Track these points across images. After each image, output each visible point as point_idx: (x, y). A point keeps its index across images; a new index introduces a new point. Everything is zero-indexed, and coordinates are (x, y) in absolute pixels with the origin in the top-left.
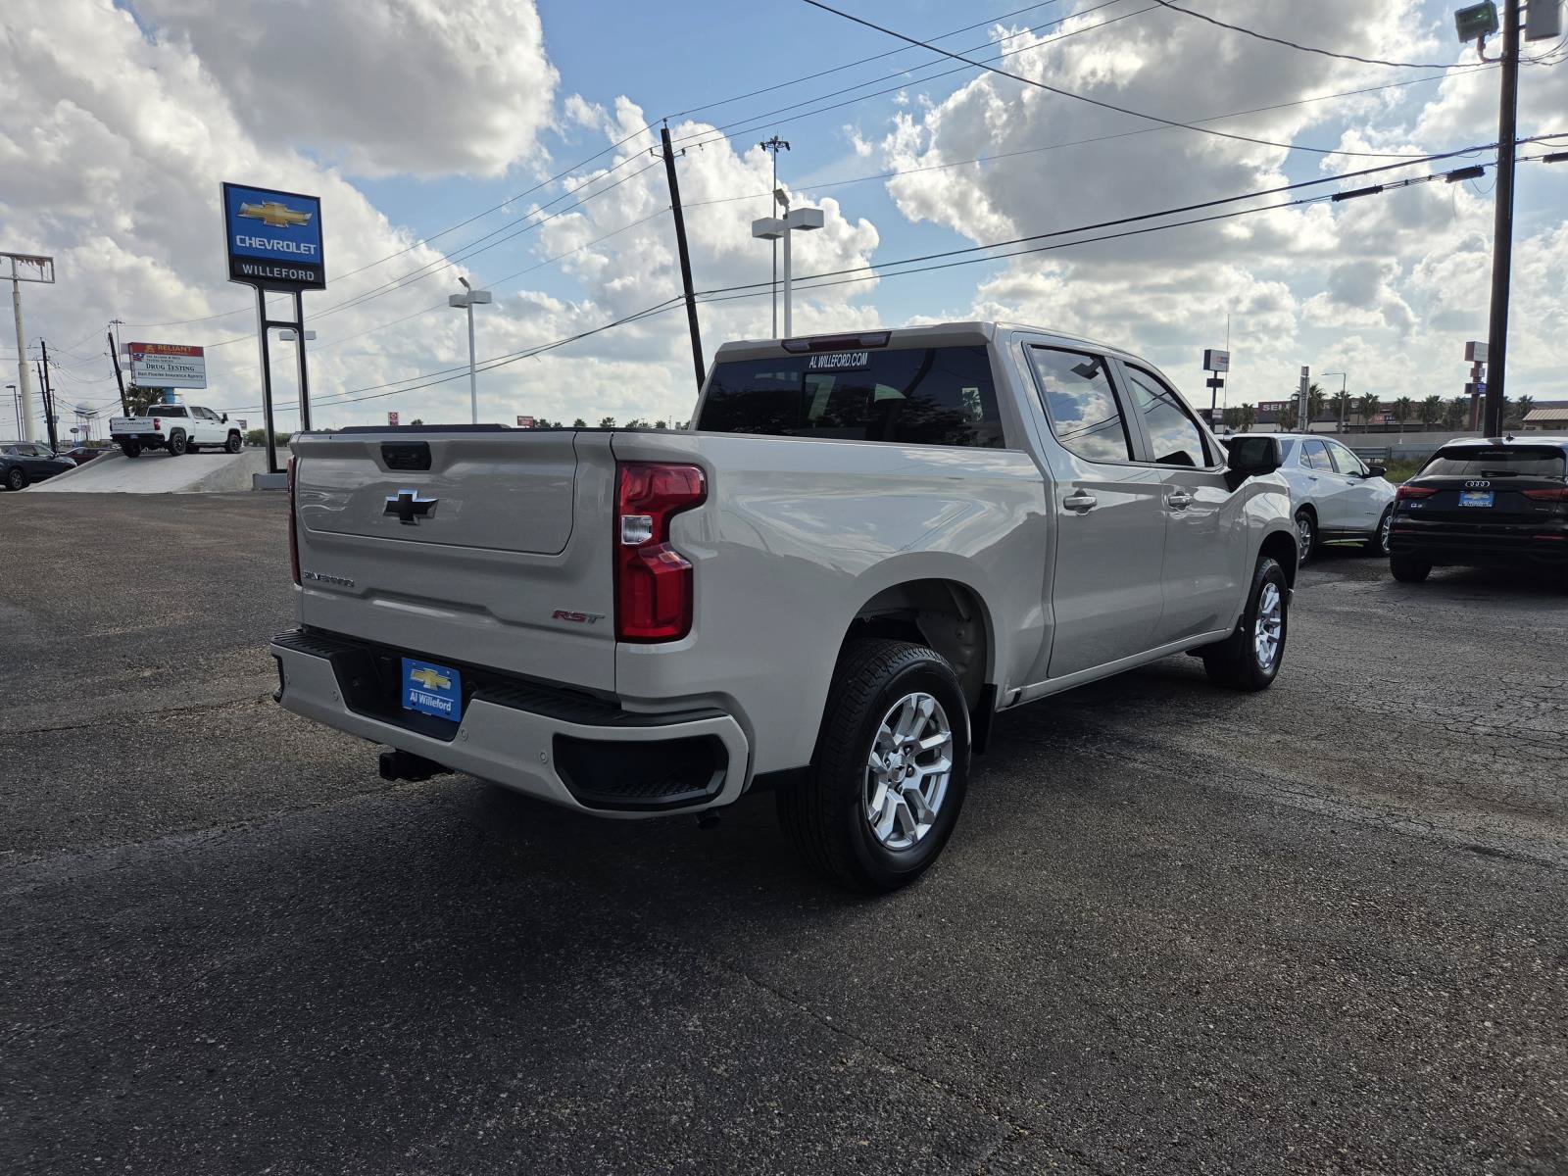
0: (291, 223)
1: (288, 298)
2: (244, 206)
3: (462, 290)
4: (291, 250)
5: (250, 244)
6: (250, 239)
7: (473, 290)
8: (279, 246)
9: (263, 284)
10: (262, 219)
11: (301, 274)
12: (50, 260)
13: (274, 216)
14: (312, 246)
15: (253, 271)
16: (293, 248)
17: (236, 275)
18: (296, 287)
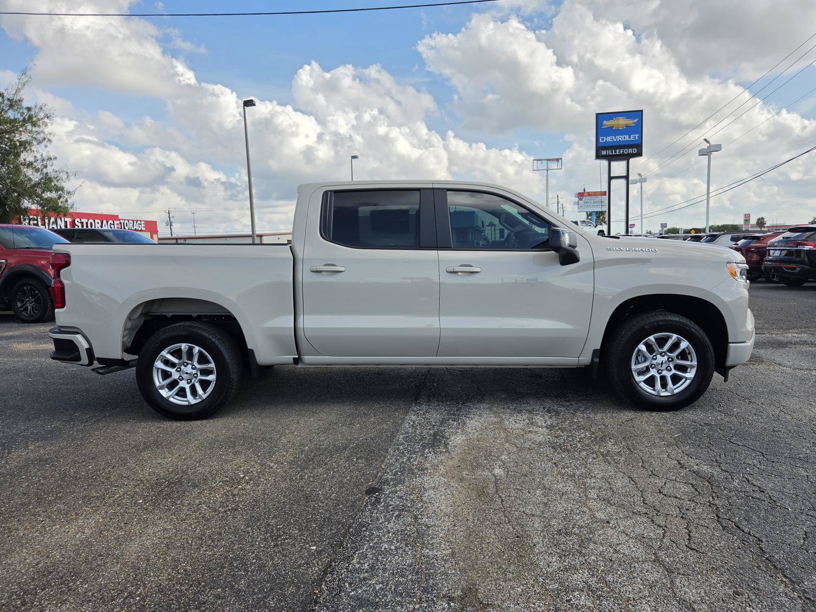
0: (627, 126)
1: (623, 164)
2: (605, 122)
3: (706, 145)
4: (626, 139)
5: (606, 140)
6: (606, 138)
7: (712, 144)
8: (620, 139)
9: (610, 158)
10: (613, 127)
11: (630, 151)
12: (561, 159)
13: (619, 124)
14: (637, 135)
15: (607, 152)
16: (627, 138)
17: (598, 156)
18: (627, 157)
